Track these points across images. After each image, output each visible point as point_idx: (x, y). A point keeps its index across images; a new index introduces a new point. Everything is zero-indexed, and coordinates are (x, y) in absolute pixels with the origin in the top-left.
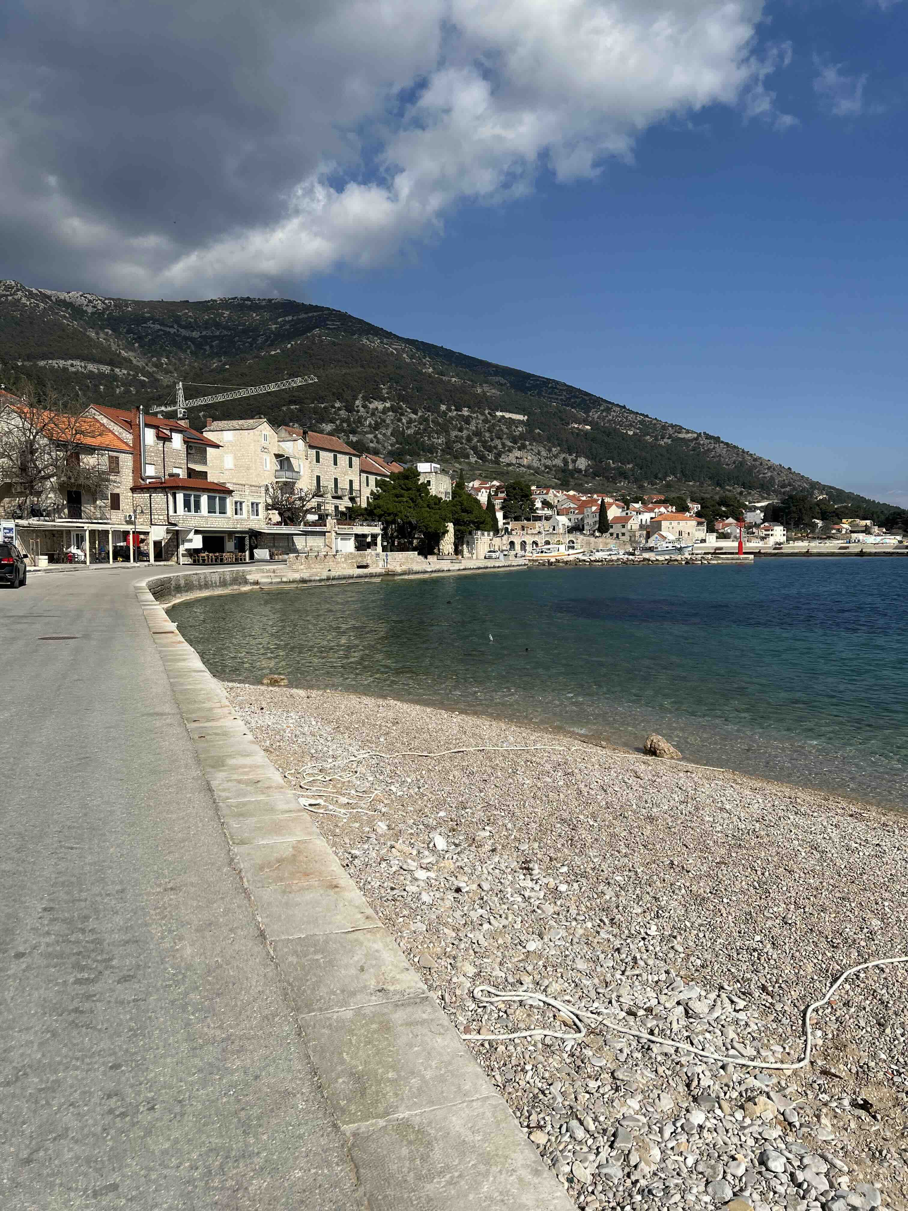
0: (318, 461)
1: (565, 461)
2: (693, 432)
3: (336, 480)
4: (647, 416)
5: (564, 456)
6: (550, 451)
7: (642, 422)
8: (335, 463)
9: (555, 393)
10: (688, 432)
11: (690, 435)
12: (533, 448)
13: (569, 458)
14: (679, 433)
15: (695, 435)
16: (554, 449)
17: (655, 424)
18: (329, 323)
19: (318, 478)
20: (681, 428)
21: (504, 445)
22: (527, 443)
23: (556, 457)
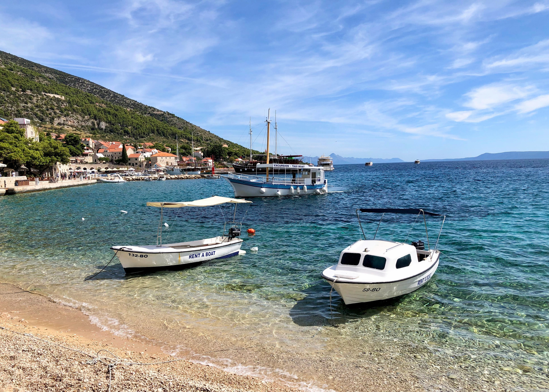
1: (93, 123)
2: (161, 111)
5: (92, 120)
6: (84, 117)
7: (134, 104)
9: (84, 86)
10: (158, 111)
11: (160, 112)
12: (74, 115)
13: (95, 122)
14: (153, 111)
15: (162, 113)
16: (86, 117)
17: (141, 106)
20: (155, 109)
21: (55, 113)
22: (70, 112)
23: (87, 120)
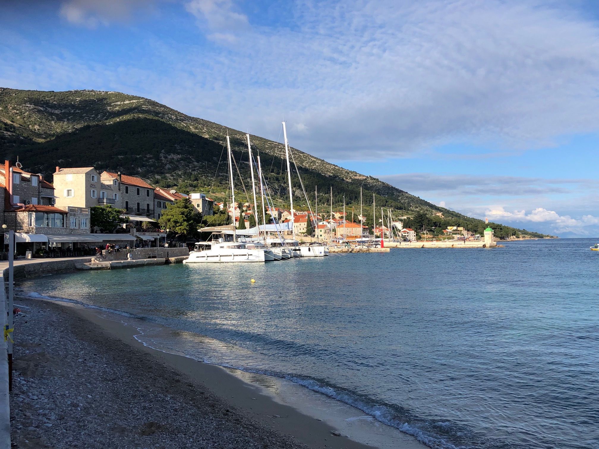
0: (127, 192)
2: (364, 176)
3: (138, 204)
4: (337, 166)
7: (333, 169)
8: (138, 194)
10: (360, 175)
11: (361, 177)
14: (355, 176)
15: (365, 178)
16: (282, 185)
17: (342, 171)
18: (143, 106)
19: (127, 203)
22: (267, 181)
23: (284, 188)
